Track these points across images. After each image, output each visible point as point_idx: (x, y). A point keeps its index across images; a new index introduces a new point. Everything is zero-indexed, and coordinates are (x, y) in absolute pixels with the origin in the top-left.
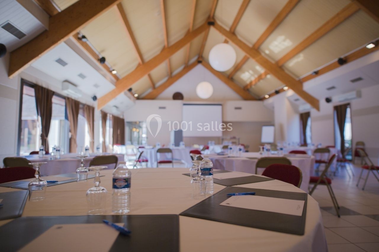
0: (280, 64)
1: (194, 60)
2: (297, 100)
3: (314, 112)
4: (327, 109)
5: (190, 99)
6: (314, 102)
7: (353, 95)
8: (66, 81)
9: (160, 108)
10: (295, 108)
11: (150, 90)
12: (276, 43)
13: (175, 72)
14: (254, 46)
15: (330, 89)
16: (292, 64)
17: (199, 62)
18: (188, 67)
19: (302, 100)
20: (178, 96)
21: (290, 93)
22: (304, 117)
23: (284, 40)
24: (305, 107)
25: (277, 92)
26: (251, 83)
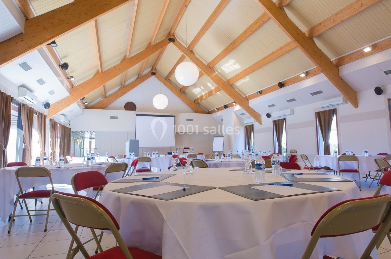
0: (231, 83)
1: (148, 70)
2: (243, 114)
3: (256, 125)
4: (268, 123)
5: (143, 110)
6: (256, 116)
7: (288, 112)
8: (23, 86)
9: (112, 118)
10: (240, 121)
11: (100, 99)
12: (227, 65)
13: (128, 82)
14: (209, 64)
15: (270, 106)
16: (239, 84)
17: (153, 74)
18: (141, 78)
19: (247, 114)
20: (130, 106)
21: (237, 107)
22: (249, 130)
23: (235, 64)
24: (249, 120)
25: (226, 107)
26: (202, 97)
